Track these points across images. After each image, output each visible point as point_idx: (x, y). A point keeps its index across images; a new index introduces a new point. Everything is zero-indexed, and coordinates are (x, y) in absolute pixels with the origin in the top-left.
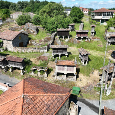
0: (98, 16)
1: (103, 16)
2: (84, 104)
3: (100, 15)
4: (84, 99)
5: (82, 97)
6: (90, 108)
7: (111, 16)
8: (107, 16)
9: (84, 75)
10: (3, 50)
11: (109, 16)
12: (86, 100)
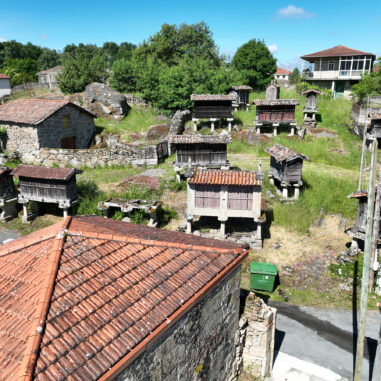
0: (324, 69)
1: (343, 68)
2: (294, 321)
3: (331, 68)
4: (296, 308)
5: (286, 300)
6: (319, 334)
7: (367, 68)
8: (355, 68)
9: (290, 231)
10: (6, 161)
11: (361, 67)
12: (303, 308)
